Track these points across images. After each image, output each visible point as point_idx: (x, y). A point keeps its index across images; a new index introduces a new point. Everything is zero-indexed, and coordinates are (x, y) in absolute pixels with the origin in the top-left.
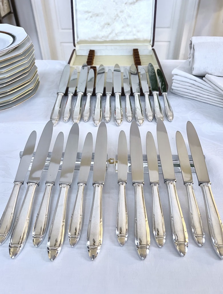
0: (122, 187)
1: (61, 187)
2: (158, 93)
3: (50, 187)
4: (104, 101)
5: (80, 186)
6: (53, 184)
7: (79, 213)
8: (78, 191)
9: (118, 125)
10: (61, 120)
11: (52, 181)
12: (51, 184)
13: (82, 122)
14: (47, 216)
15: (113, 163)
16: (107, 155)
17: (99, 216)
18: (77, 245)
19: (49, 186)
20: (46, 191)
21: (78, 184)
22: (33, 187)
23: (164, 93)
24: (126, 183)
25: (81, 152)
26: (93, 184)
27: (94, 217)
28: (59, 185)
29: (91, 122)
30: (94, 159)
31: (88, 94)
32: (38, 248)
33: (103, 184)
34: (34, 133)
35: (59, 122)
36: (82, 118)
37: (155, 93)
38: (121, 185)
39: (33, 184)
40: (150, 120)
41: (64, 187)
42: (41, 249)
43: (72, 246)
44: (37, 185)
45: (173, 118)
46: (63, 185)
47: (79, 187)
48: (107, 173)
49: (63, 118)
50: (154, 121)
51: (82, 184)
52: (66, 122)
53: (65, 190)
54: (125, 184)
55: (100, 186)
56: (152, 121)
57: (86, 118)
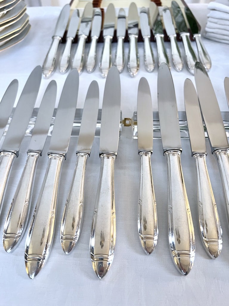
0: (146, 159)
1: (50, 158)
2: (188, 34)
3: (34, 158)
4: (115, 48)
5: (80, 157)
6: (38, 153)
7: (77, 199)
8: (77, 165)
9: (133, 77)
10: (57, 71)
11: (38, 149)
12: (36, 154)
13: (84, 74)
14: (27, 202)
15: (130, 125)
16: (121, 113)
17: (110, 205)
18: (75, 251)
19: (32, 156)
20: (28, 164)
21: (77, 153)
22: (9, 158)
23: (195, 36)
24: (152, 153)
25: (82, 108)
26: (100, 155)
27: (102, 206)
28: (47, 155)
29: (97, 73)
30: (100, 119)
31: (93, 38)
32: (13, 253)
33: (116, 154)
34: (15, 82)
35: (53, 74)
36: (84, 67)
37: (184, 35)
38: (144, 156)
39: (8, 154)
40: (179, 69)
41: (55, 159)
42: (16, 255)
43: (67, 253)
44: (15, 155)
45: (211, 67)
46: (53, 155)
47: (78, 158)
48: (121, 140)
49: (59, 67)
50: (185, 70)
51: (83, 154)
52: (63, 73)
53: (56, 163)
54: (150, 154)
55: (111, 158)
56: (181, 71)
57: (90, 68)
